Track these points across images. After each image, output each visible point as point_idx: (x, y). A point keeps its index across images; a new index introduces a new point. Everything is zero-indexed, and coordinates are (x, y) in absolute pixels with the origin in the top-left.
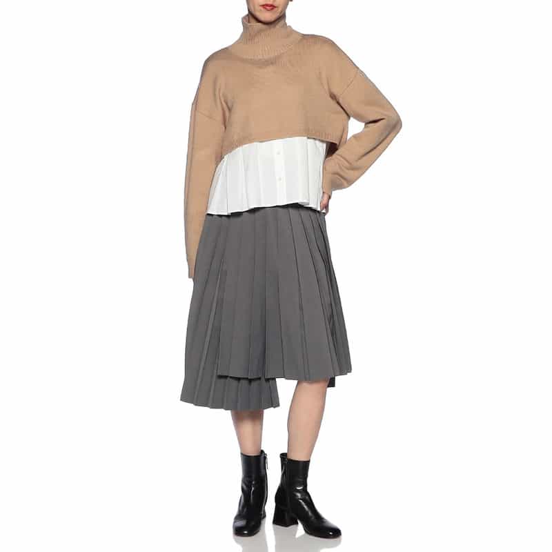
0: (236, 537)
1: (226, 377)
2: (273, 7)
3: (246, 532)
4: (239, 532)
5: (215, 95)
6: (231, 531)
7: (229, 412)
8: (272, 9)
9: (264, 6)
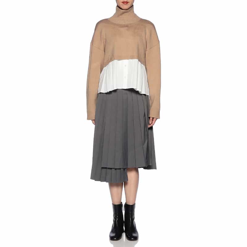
0: (111, 241)
1: (106, 168)
2: (127, 2)
3: (115, 239)
4: (112, 238)
5: (101, 37)
6: (109, 238)
7: (108, 183)
8: (127, 3)
9: (123, 2)
